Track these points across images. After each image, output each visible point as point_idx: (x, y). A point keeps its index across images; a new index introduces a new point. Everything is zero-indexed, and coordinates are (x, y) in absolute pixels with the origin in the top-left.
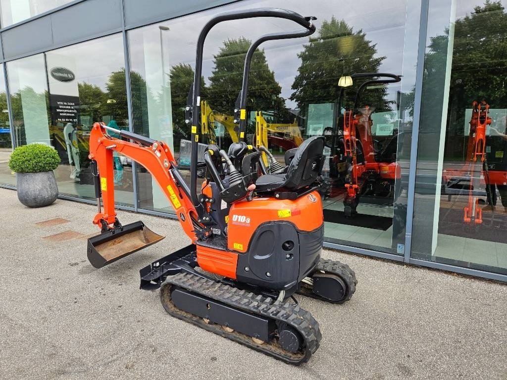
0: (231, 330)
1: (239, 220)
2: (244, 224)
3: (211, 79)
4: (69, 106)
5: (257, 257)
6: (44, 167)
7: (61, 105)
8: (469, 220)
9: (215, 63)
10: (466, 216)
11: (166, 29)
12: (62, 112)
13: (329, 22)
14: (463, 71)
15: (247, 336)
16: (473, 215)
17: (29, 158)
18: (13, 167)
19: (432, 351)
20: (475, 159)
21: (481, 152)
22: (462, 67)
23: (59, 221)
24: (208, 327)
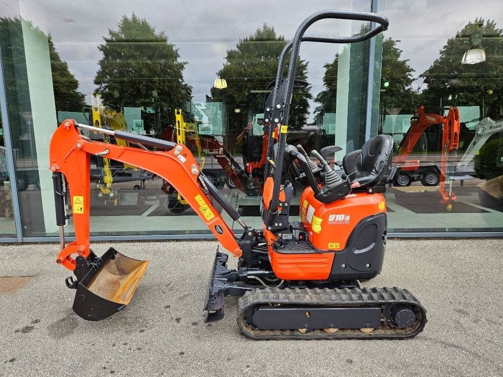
0: (336, 330)
1: (337, 219)
2: (342, 223)
5: (357, 252)
15: (351, 329)
24: (308, 336)
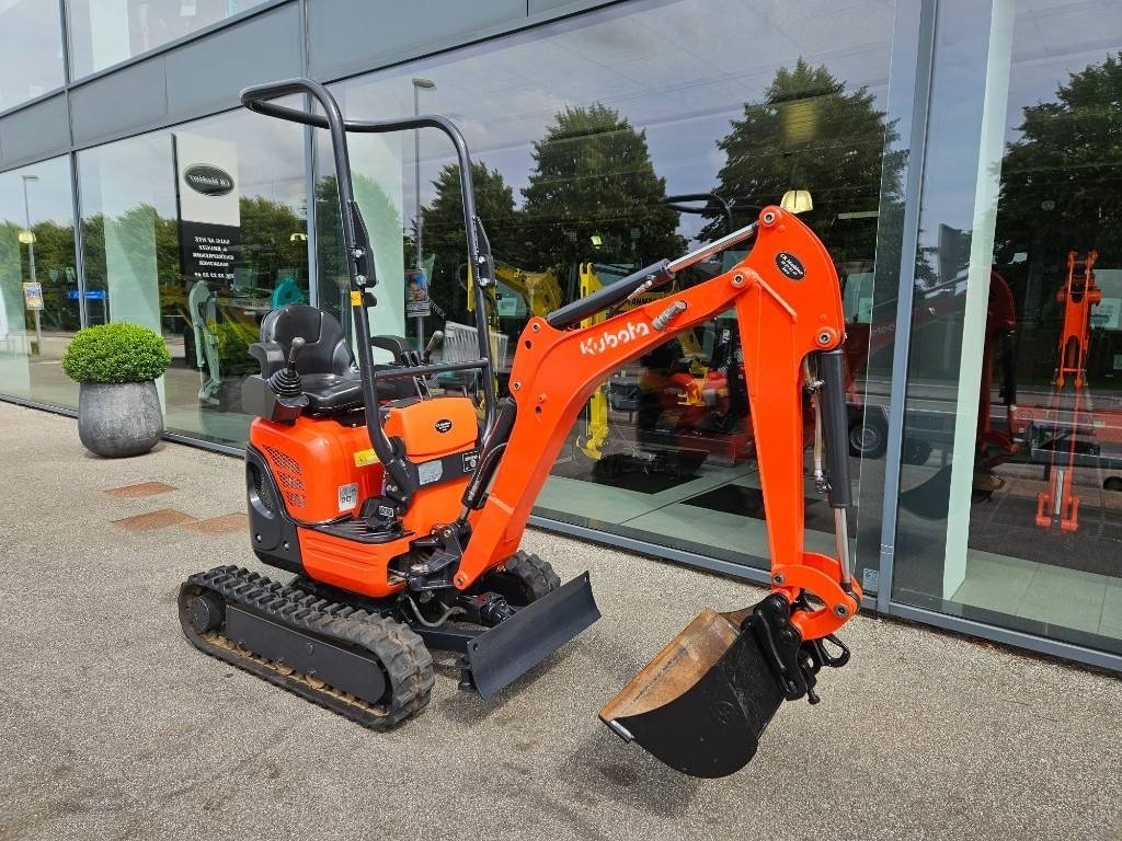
3: (526, 193)
4: (217, 245)
6: (135, 373)
7: (202, 244)
8: (1046, 521)
9: (536, 158)
10: (1040, 511)
11: (428, 85)
12: (205, 259)
13: (792, 71)
14: (1098, 184)
16: (1058, 512)
17: (104, 352)
18: (70, 372)
19: (891, 815)
20: (1061, 382)
21: (1076, 367)
22: (1097, 174)
23: (156, 487)
